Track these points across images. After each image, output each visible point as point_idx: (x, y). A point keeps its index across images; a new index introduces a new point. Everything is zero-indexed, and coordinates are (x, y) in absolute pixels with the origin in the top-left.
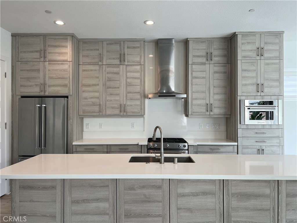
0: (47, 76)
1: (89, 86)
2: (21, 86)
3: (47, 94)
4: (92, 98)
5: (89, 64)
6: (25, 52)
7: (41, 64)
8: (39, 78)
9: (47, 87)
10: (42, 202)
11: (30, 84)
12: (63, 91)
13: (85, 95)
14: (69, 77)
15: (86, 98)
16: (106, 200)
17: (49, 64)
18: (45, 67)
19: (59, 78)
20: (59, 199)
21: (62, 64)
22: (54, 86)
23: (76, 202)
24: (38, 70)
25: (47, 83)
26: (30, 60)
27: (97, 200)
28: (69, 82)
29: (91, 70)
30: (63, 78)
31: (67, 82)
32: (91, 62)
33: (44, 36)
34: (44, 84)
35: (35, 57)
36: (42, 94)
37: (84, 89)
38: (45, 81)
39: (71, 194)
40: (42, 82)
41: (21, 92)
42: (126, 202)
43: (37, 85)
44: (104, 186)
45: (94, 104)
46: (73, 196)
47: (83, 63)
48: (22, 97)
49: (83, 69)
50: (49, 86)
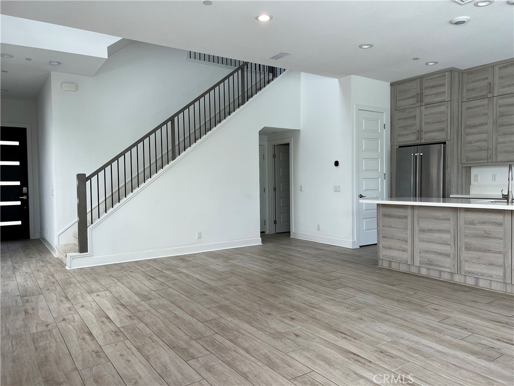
0: (423, 122)
1: (475, 126)
2: (399, 136)
3: (423, 141)
4: (478, 141)
5: (475, 99)
6: (402, 100)
7: (418, 110)
8: (416, 124)
9: (423, 134)
10: (397, 228)
11: (406, 132)
12: (439, 137)
13: (470, 138)
14: (447, 120)
15: (470, 143)
16: (448, 232)
17: (426, 108)
18: (421, 113)
19: (436, 122)
20: (409, 226)
21: (439, 106)
22: (430, 132)
23: (422, 231)
24: (415, 117)
25: (423, 129)
26: (407, 107)
27: (440, 231)
28: (447, 126)
29: (478, 106)
30: (440, 122)
31: (444, 126)
32: (477, 97)
33: (420, 78)
34: (420, 131)
35: (412, 103)
36: (418, 142)
37: (467, 131)
38: (421, 127)
39: (419, 224)
40: (418, 128)
41: (399, 142)
42: (466, 236)
43: (413, 133)
44: (446, 219)
45: (480, 149)
46: (420, 225)
47: (467, 99)
48: (400, 147)
49: (468, 106)
50: (425, 133)
